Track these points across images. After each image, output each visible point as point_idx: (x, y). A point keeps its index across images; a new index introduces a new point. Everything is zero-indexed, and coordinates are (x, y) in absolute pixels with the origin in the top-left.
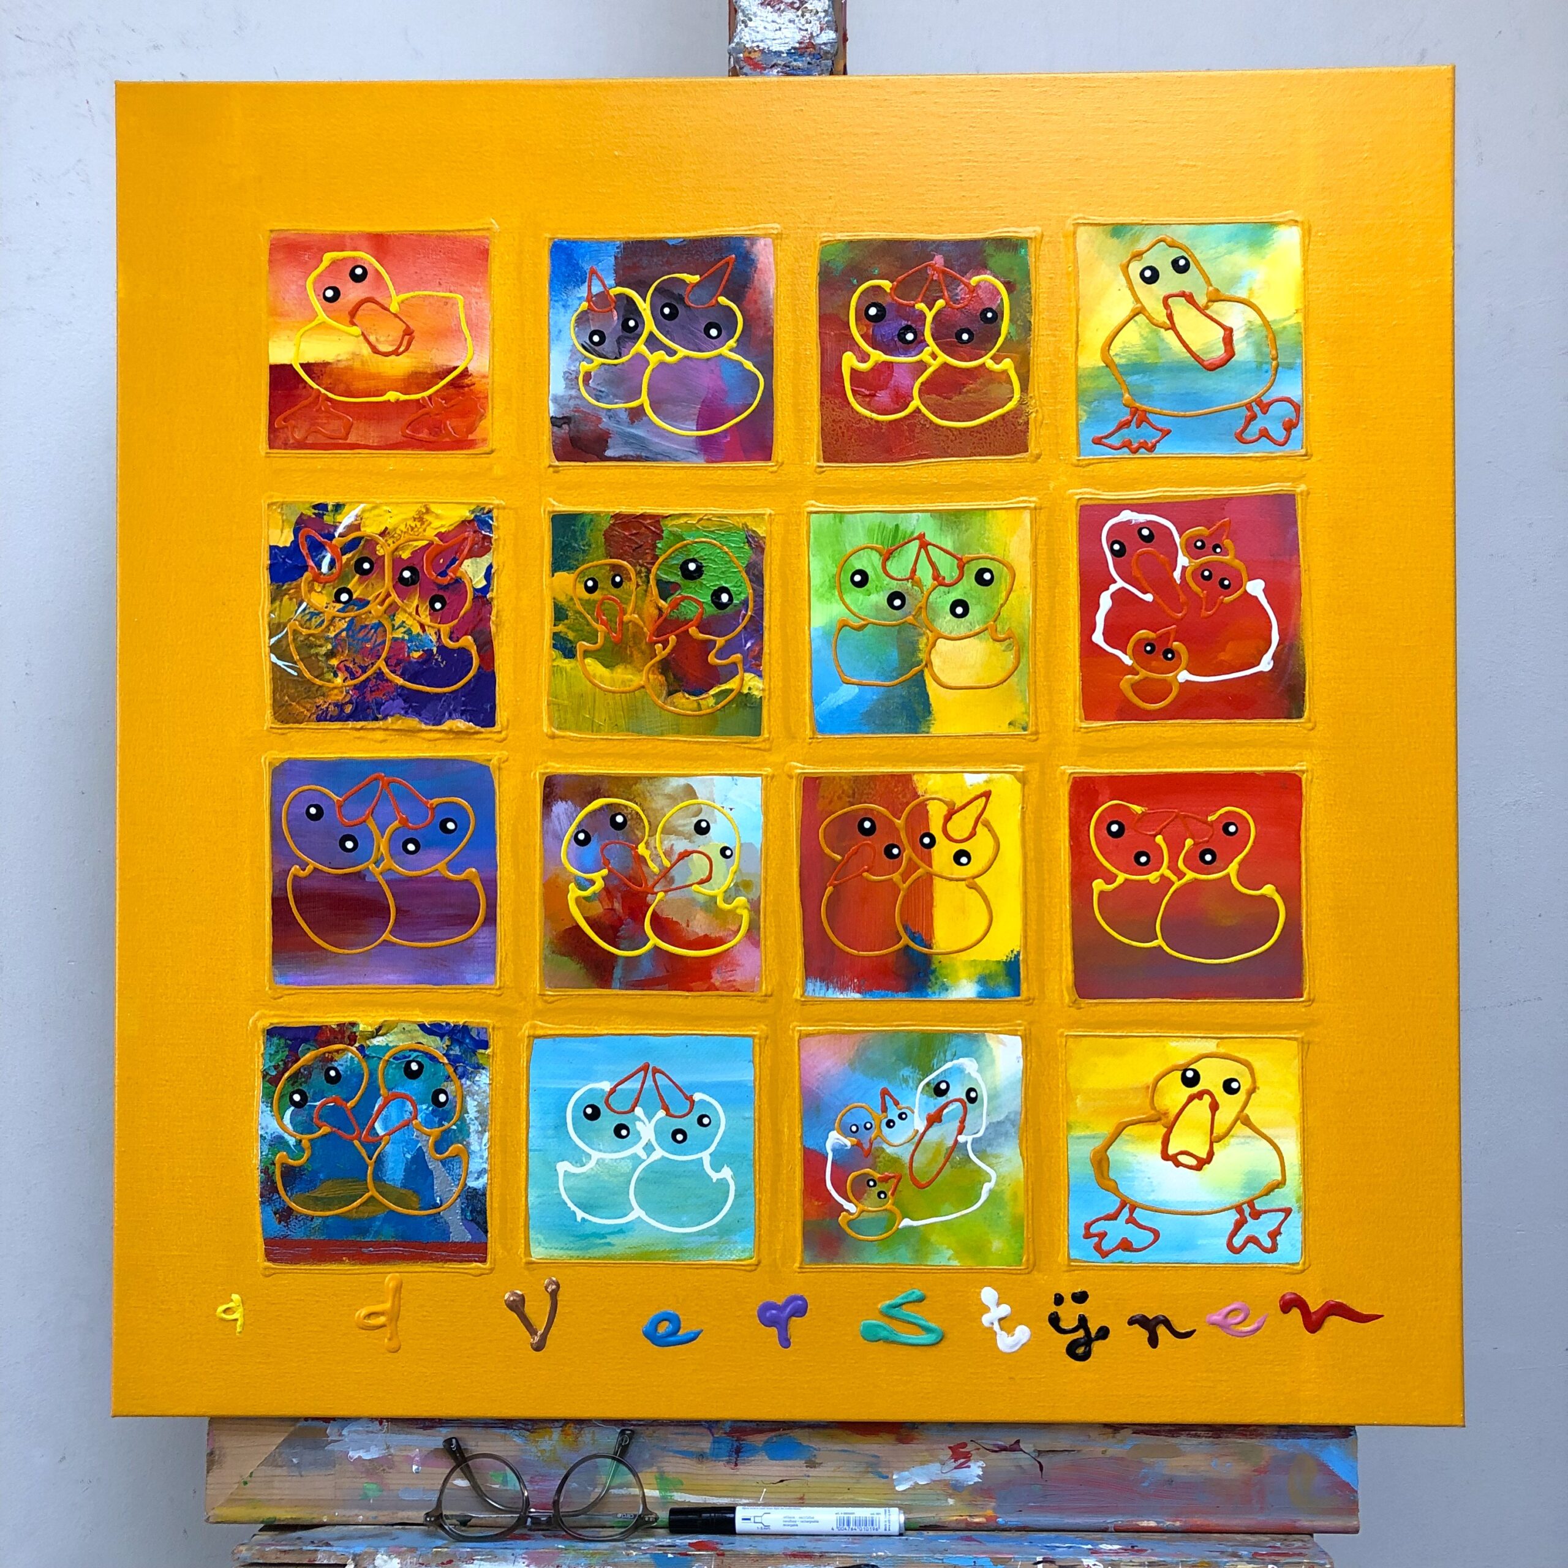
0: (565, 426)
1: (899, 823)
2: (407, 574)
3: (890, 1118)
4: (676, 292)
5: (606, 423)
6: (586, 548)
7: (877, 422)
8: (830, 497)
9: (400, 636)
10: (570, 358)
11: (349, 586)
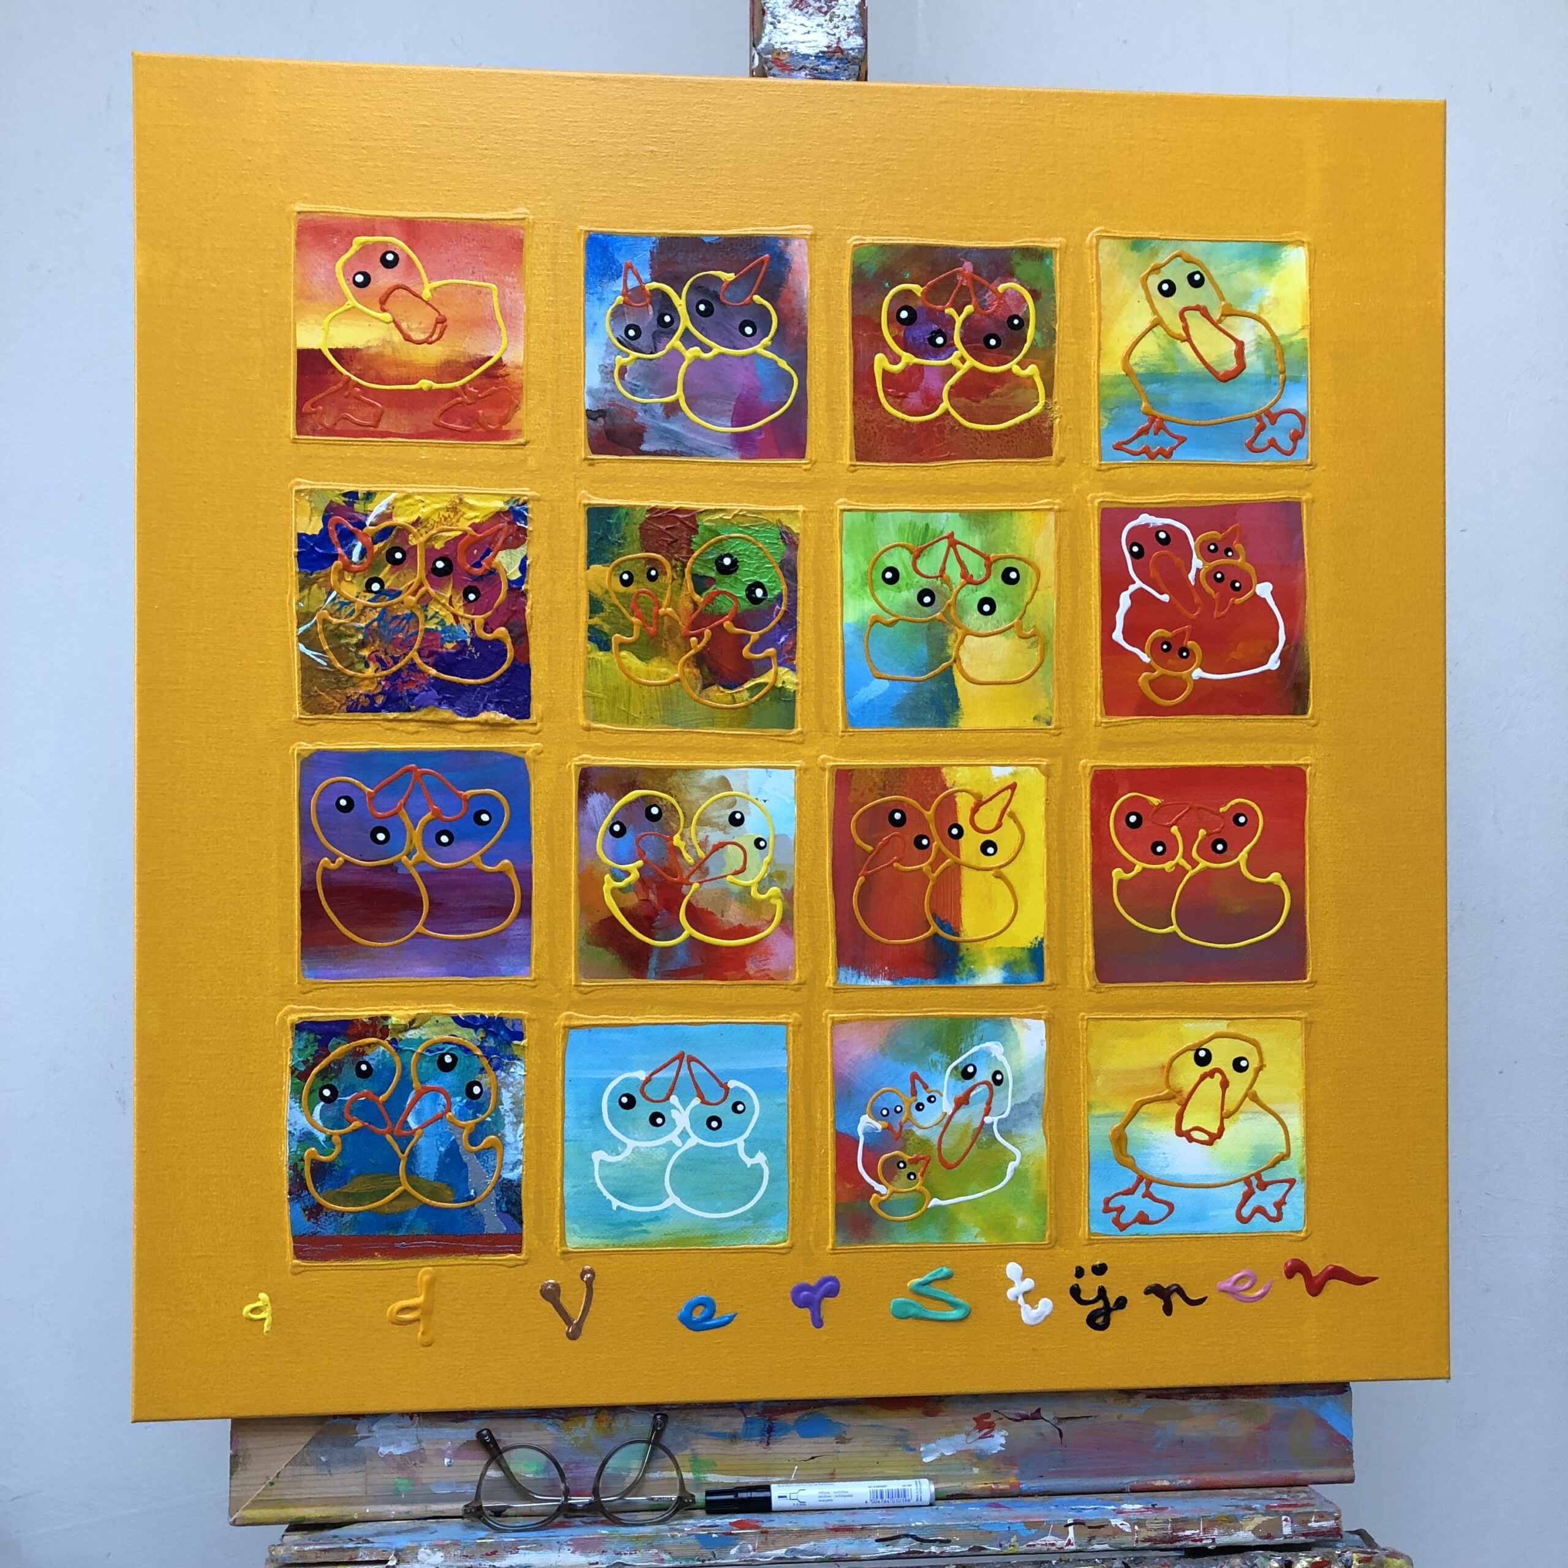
0: (601, 420)
1: (929, 814)
2: (440, 564)
3: (919, 1101)
4: (712, 289)
5: (641, 418)
6: (621, 541)
7: (908, 422)
8: (863, 496)
9: (433, 627)
10: (606, 351)
11: (381, 576)
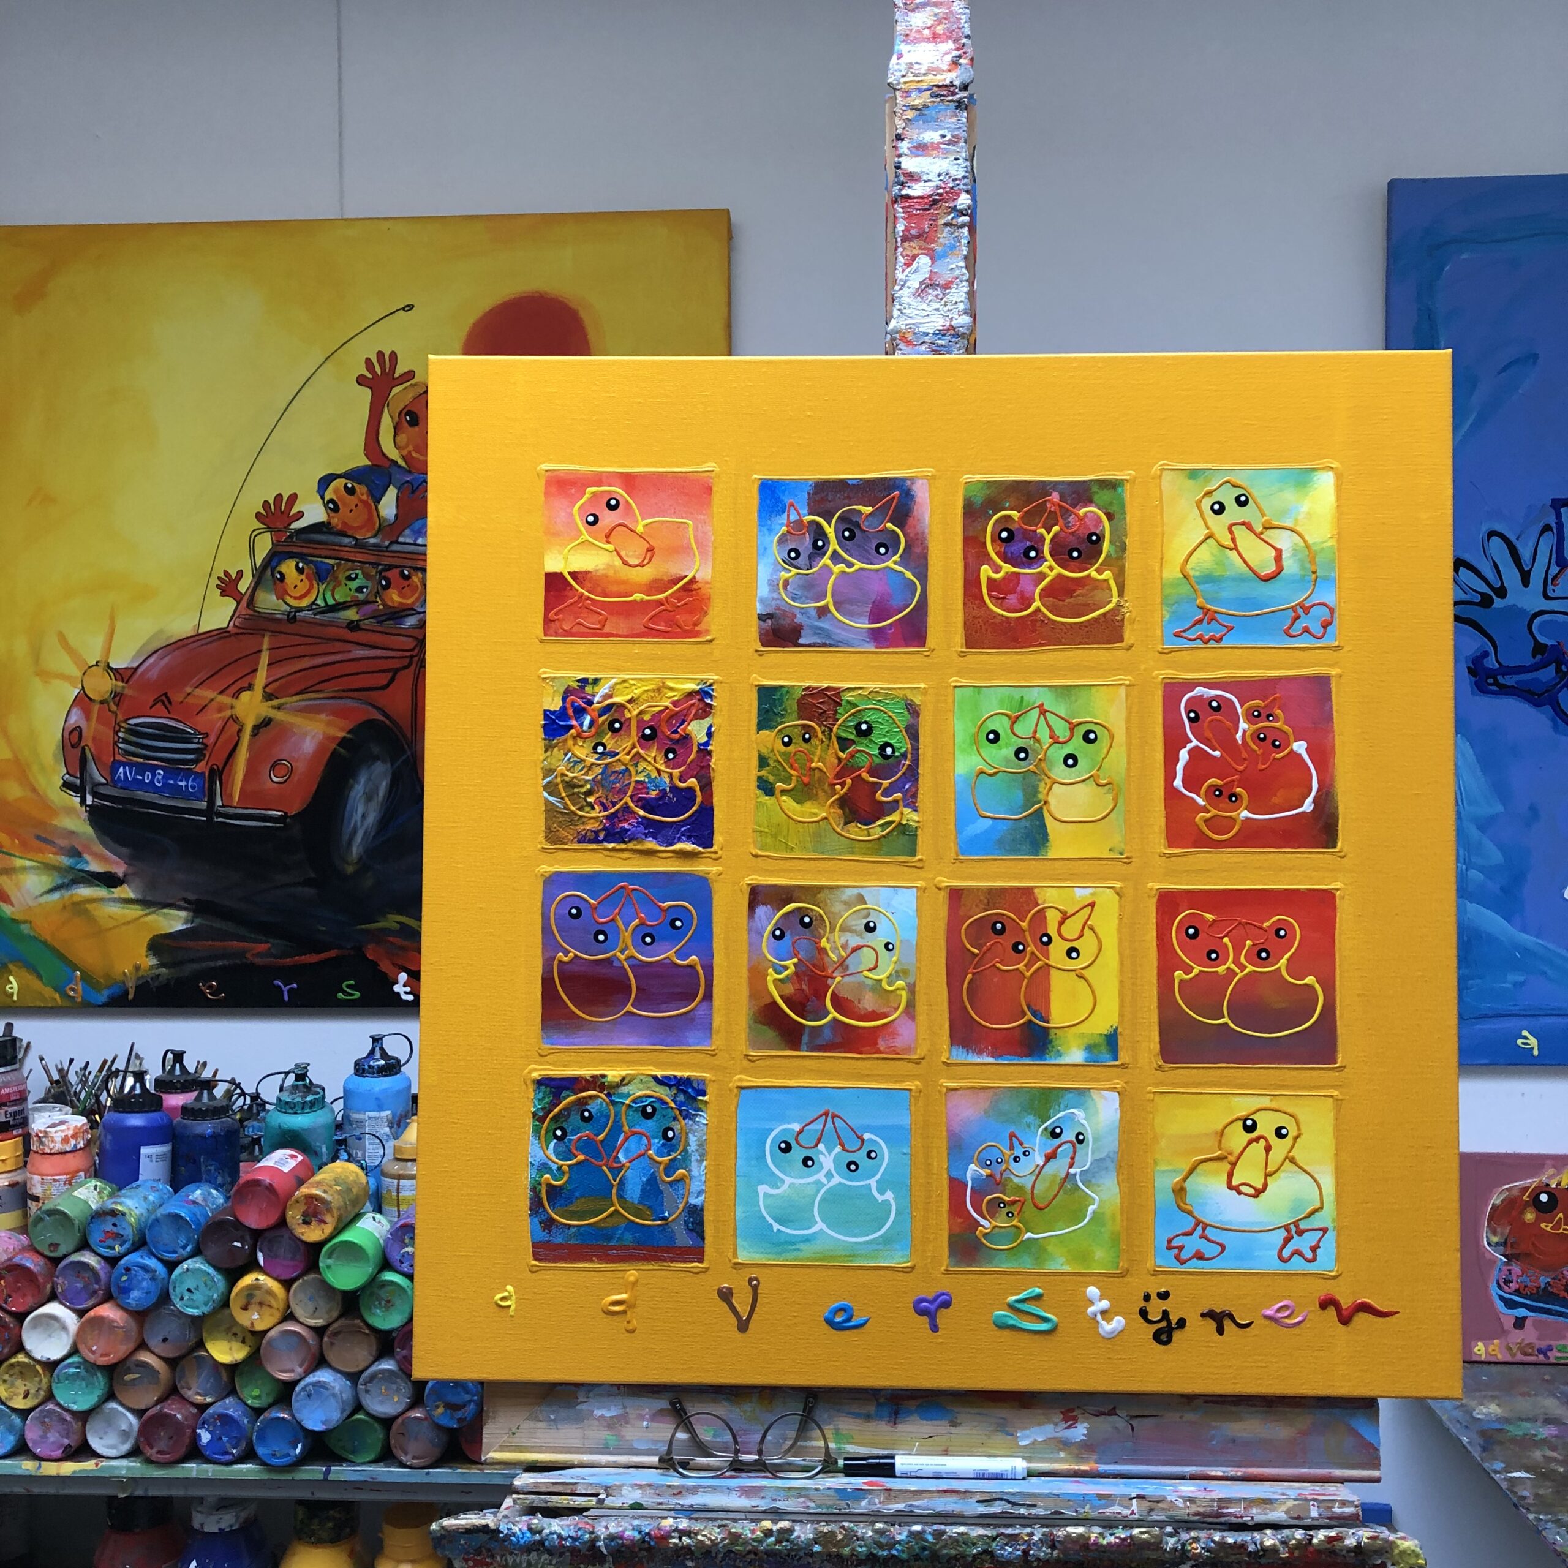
0: (769, 621)
1: (1024, 925)
2: (648, 732)
3: (1016, 1155)
4: (854, 519)
5: (800, 619)
6: (783, 712)
7: (1007, 618)
8: (971, 676)
9: (642, 779)
10: (773, 569)
11: (604, 741)
